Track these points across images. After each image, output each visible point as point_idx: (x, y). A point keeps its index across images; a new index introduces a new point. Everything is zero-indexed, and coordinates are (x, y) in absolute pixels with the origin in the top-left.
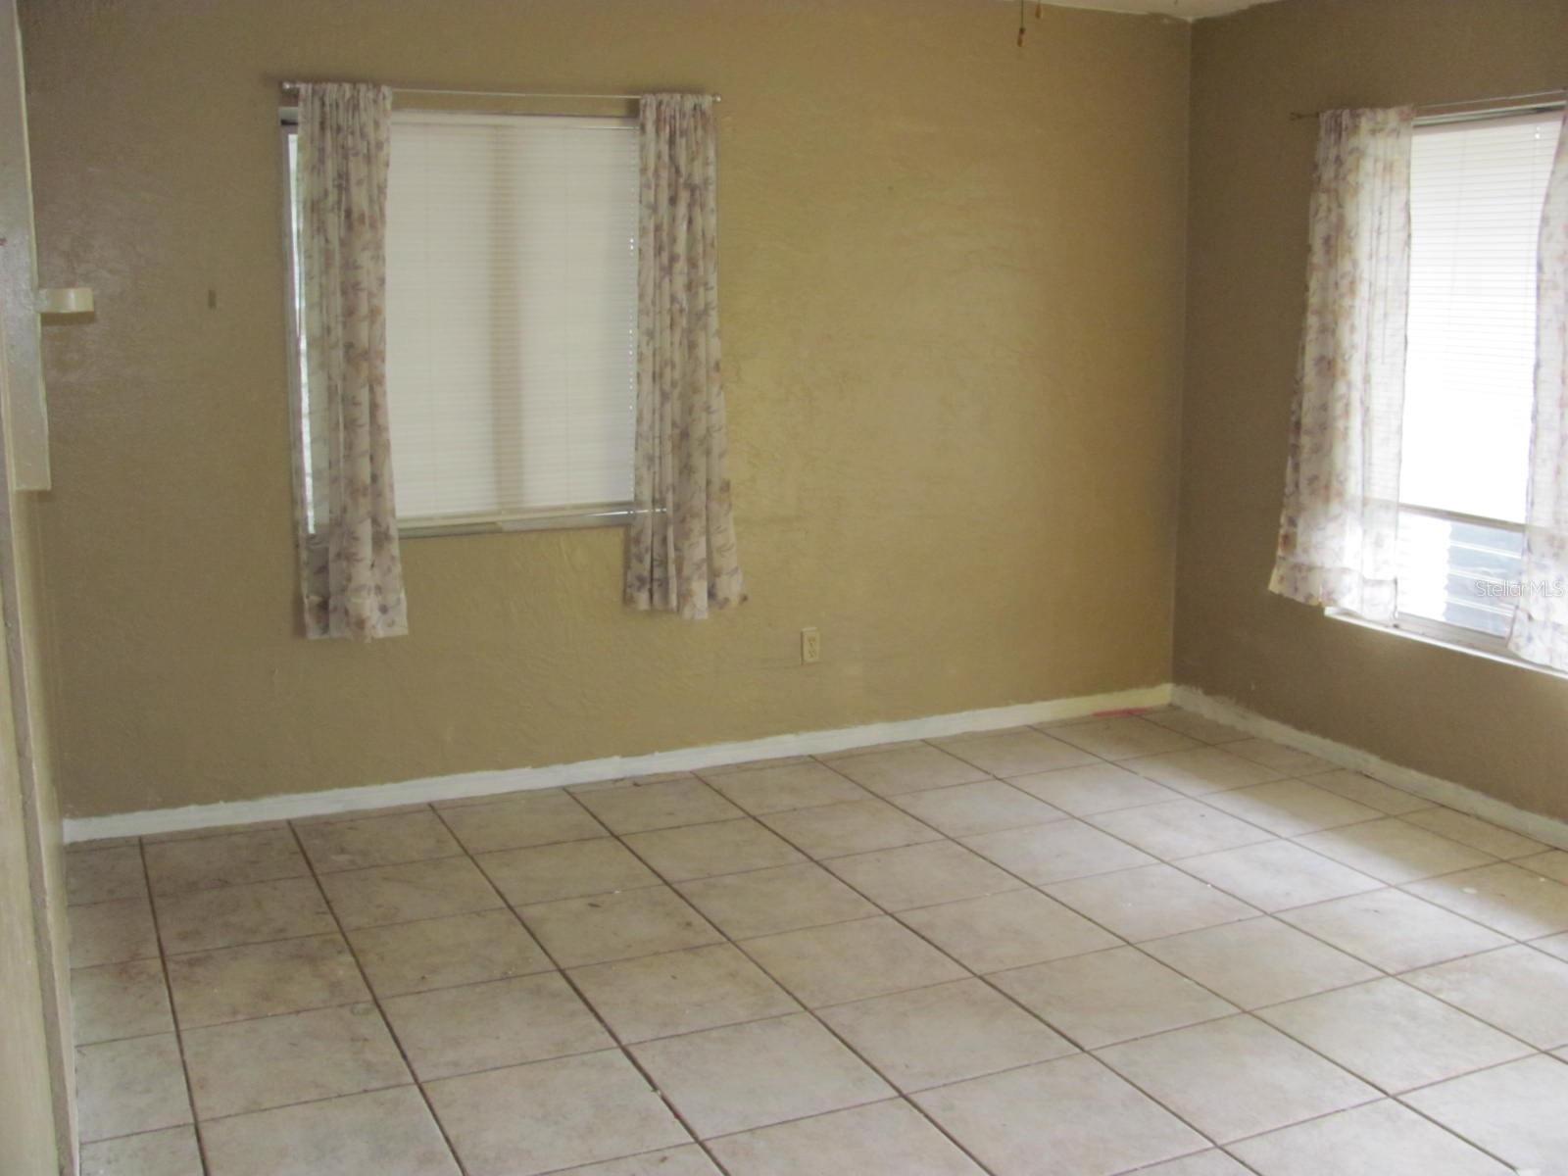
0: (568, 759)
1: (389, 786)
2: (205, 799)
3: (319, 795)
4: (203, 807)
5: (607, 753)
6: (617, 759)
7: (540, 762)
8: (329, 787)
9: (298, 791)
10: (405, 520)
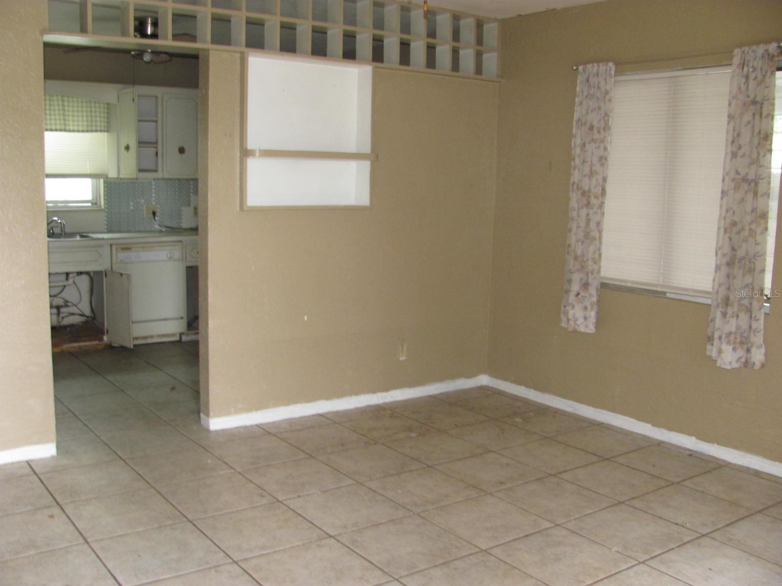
0: (670, 429)
1: (591, 408)
2: (527, 385)
3: (562, 400)
4: (527, 389)
5: (690, 434)
6: (693, 439)
7: (656, 424)
8: (568, 399)
9: (558, 395)
10: (605, 278)
